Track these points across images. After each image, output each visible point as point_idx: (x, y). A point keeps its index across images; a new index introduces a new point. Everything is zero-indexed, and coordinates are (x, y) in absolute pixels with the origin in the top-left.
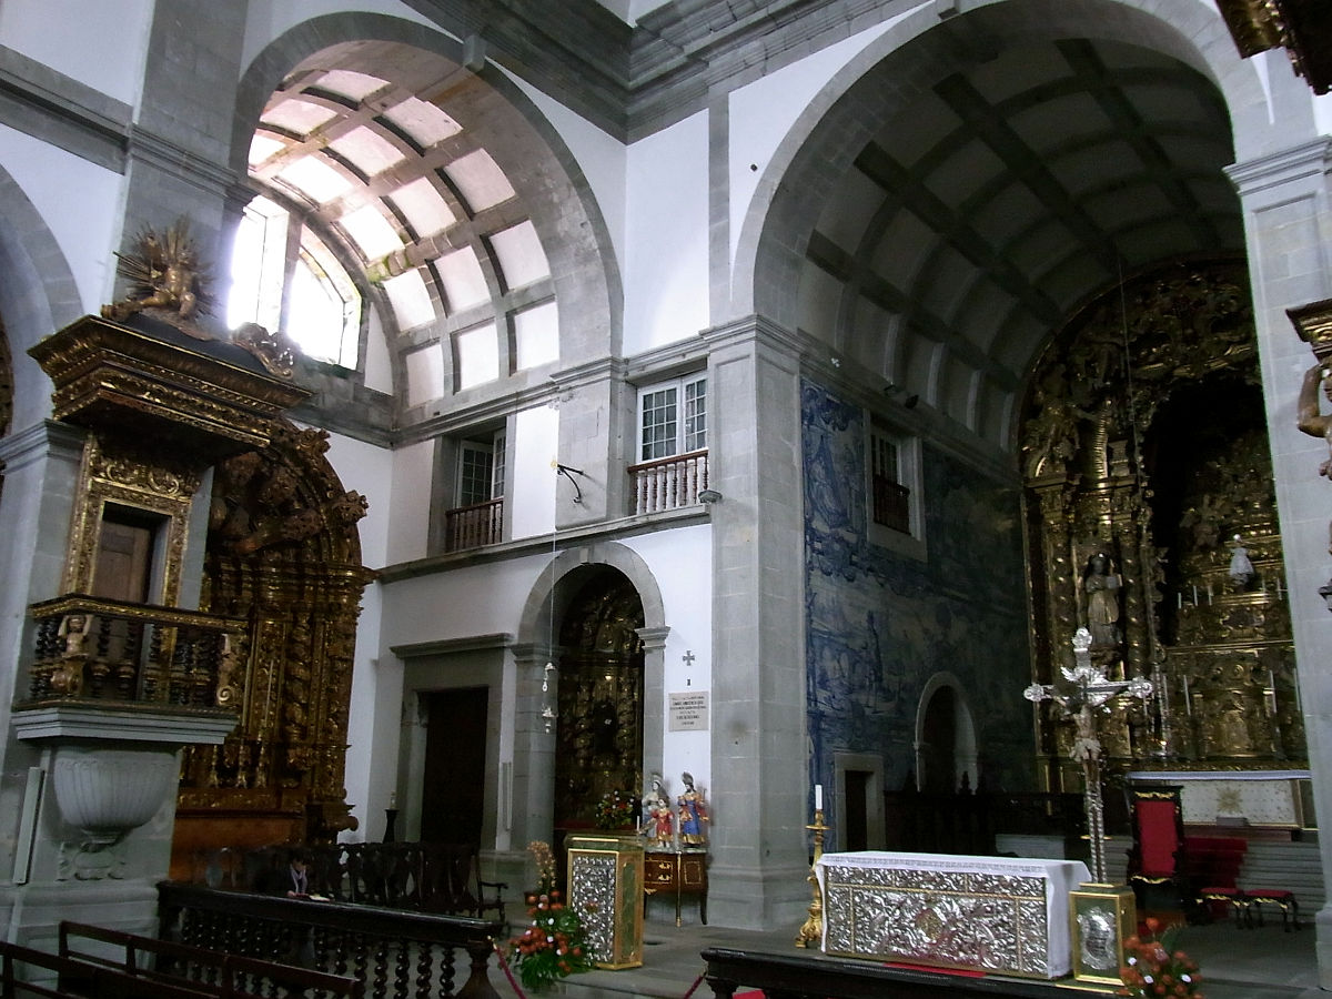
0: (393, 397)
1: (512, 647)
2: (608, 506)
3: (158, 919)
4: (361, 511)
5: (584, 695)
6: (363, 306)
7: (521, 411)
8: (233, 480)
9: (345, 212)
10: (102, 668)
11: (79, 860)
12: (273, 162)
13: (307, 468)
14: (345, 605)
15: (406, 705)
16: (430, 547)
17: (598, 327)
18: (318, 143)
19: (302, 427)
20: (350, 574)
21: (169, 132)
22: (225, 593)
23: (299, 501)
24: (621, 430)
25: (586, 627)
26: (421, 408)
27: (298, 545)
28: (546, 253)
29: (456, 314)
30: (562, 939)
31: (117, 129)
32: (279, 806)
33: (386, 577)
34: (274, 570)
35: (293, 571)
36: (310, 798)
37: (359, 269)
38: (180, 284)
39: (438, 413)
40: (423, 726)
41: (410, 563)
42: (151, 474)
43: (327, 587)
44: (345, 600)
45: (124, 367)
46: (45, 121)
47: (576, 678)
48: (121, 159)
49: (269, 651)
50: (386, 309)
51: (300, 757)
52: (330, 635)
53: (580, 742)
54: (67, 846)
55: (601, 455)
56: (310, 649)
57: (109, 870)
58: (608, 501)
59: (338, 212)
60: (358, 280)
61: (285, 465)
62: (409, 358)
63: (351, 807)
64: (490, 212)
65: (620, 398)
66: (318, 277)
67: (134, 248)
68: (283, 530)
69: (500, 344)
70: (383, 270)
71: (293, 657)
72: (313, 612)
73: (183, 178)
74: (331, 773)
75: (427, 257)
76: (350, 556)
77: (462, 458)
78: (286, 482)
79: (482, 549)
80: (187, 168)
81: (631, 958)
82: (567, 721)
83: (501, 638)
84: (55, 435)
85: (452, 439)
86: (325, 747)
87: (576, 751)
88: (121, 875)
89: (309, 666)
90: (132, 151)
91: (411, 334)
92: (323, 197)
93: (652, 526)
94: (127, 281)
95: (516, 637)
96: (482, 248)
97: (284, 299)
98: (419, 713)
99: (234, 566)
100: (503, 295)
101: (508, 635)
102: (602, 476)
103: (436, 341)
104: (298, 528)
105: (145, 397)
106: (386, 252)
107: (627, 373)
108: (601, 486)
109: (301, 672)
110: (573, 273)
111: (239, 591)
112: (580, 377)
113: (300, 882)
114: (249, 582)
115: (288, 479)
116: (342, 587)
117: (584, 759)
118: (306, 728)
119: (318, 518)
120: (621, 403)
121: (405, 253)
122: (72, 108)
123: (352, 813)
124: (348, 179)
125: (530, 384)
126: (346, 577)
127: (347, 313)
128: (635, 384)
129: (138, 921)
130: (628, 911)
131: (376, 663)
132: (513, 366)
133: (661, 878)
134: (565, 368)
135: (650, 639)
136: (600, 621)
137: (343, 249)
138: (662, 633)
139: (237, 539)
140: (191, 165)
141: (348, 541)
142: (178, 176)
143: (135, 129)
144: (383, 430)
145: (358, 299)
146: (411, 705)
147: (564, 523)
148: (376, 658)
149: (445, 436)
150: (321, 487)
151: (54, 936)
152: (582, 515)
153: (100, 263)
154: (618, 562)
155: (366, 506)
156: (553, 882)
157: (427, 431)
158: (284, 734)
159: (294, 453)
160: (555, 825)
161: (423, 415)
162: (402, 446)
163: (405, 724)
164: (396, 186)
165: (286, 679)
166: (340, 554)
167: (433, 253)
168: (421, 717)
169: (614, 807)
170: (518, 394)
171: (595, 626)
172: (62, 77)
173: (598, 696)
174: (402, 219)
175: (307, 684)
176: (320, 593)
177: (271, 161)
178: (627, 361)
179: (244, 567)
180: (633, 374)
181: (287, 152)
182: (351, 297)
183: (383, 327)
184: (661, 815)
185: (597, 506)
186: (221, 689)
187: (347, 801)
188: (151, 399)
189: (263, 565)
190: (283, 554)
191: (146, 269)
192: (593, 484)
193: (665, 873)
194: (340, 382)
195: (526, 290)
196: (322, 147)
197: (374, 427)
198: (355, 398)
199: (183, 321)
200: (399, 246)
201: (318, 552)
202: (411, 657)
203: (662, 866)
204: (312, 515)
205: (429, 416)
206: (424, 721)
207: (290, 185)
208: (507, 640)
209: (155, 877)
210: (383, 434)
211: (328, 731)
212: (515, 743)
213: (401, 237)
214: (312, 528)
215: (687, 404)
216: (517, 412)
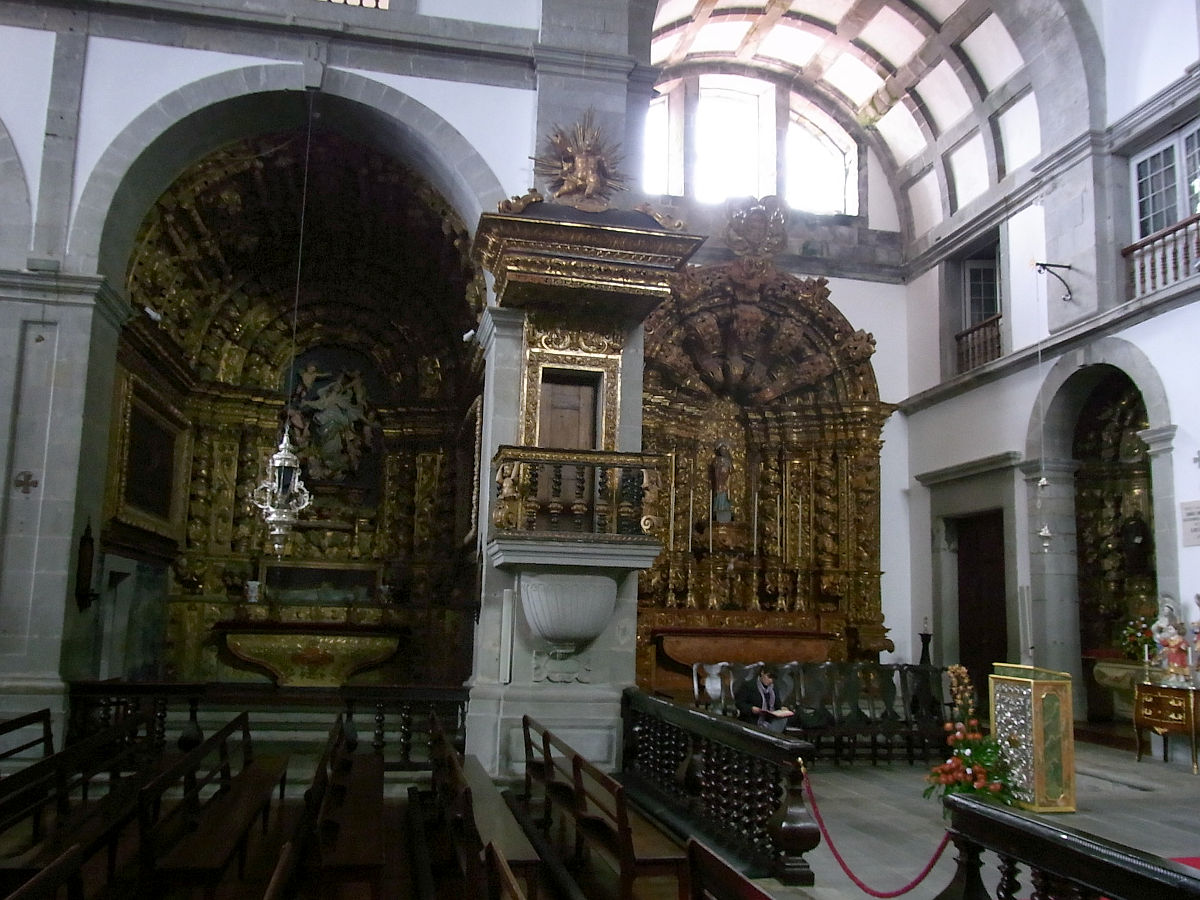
0: (900, 233)
1: (1021, 466)
2: (1099, 297)
3: (621, 720)
4: (869, 348)
5: (1109, 511)
6: (860, 151)
7: (1012, 215)
8: (742, 338)
9: (825, 67)
10: (555, 506)
11: (550, 666)
12: (747, 43)
13: (813, 316)
14: (864, 439)
15: (935, 531)
16: (943, 373)
17: (1076, 102)
18: (777, 10)
19: (803, 278)
20: (865, 409)
21: (571, 41)
22: (756, 440)
23: (811, 348)
24: (1110, 210)
25: (1105, 436)
26: (925, 237)
27: (814, 387)
28: (1014, 39)
29: (944, 133)
30: (981, 772)
31: (523, 53)
32: (819, 628)
33: (909, 409)
34: (794, 414)
35: (812, 413)
36: (848, 622)
37: (851, 118)
38: (585, 169)
39: (939, 238)
40: (953, 551)
41: (924, 392)
42: (581, 339)
43: (845, 424)
44: (864, 435)
45: (525, 250)
46: (465, 65)
47: (1098, 493)
48: (532, 77)
49: (799, 488)
50: (882, 149)
51: (832, 583)
52: (852, 468)
53: (1108, 564)
54: (537, 653)
55: (1088, 242)
56: (835, 484)
57: (576, 675)
58: (1099, 292)
59: (818, 69)
60: (853, 129)
61: (791, 316)
62: (912, 191)
63: (888, 630)
64: (954, 17)
65: (1107, 174)
66: (817, 137)
67: (548, 150)
68: (796, 377)
69: (988, 153)
70: (871, 113)
71: (820, 492)
72: (835, 447)
73: (585, 77)
74: (865, 598)
75: (906, 85)
76: (865, 393)
77: (968, 280)
78: (793, 332)
79: (984, 368)
80: (589, 67)
81: (1059, 801)
82: (1090, 540)
83: (1007, 456)
84: (499, 319)
85: (955, 261)
86: (858, 573)
87: (1105, 573)
88: (586, 679)
89: (835, 499)
90: (539, 67)
91: (906, 170)
92: (802, 60)
93: (1149, 311)
94: (544, 179)
95: (1024, 453)
96: (956, 58)
97: (779, 166)
98: (946, 540)
99: (760, 414)
100: (983, 100)
101: (1015, 453)
102: (1090, 265)
103: (931, 167)
104: (809, 373)
105: (547, 272)
106: (870, 95)
107: (1112, 144)
108: (1091, 277)
109: (828, 505)
110: (1044, 51)
111: (767, 436)
112: (1062, 162)
113: (768, 696)
114: (775, 428)
115: (793, 328)
116: (860, 423)
117: (1115, 582)
118: (837, 556)
119: (825, 361)
120: (1108, 179)
121: (886, 88)
122: (483, 48)
123: (889, 636)
124: (817, 34)
125: (1018, 184)
126: (862, 413)
127: (847, 163)
128: (1124, 154)
129: (603, 720)
130: (1053, 748)
131: (907, 493)
132: (1001, 170)
133: (1173, 716)
134: (1046, 156)
135: (1156, 441)
136: (1120, 430)
137: (831, 103)
138: (1167, 434)
139: (758, 390)
140: (591, 63)
141: (861, 378)
142: (580, 76)
143: (537, 47)
144: (891, 267)
145: (854, 146)
146: (938, 531)
147: (1057, 325)
148: (907, 487)
149: (947, 260)
150: (829, 333)
151: (519, 727)
152: (1073, 313)
153: (523, 169)
154: (1117, 359)
155: (874, 343)
156: (971, 710)
157: (931, 260)
158: (819, 564)
159: (797, 304)
160: (1083, 653)
161: (927, 243)
162: (914, 278)
163: (935, 550)
164: (861, 26)
165: (816, 512)
166: (856, 391)
167: (911, 80)
168: (949, 543)
169: (1139, 634)
170: (1006, 199)
171: (1117, 434)
172: (475, 25)
173: (1127, 511)
174: (875, 55)
175: (835, 516)
176: (840, 430)
177: (745, 43)
178: (1110, 130)
179: (768, 414)
180: (1119, 142)
181: (755, 29)
182: (849, 147)
183: (883, 166)
184: (1172, 644)
185: (1089, 301)
186: (643, 520)
187: (886, 625)
188: (553, 272)
189: (784, 410)
190: (804, 400)
191: (559, 164)
192: (1081, 277)
193: (1178, 710)
194: (843, 230)
195: (1004, 88)
196: (783, 12)
197: (882, 266)
198: (860, 242)
199: (587, 201)
200: (880, 83)
201: (834, 393)
202: (936, 483)
203: (1172, 703)
204: (821, 358)
205: (932, 242)
206: (953, 546)
207: (770, 59)
208: (1015, 458)
209: (624, 683)
210: (892, 270)
211: (859, 559)
212: (1032, 566)
213: (880, 74)
214: (823, 370)
215: (1188, 159)
216: (1008, 218)
